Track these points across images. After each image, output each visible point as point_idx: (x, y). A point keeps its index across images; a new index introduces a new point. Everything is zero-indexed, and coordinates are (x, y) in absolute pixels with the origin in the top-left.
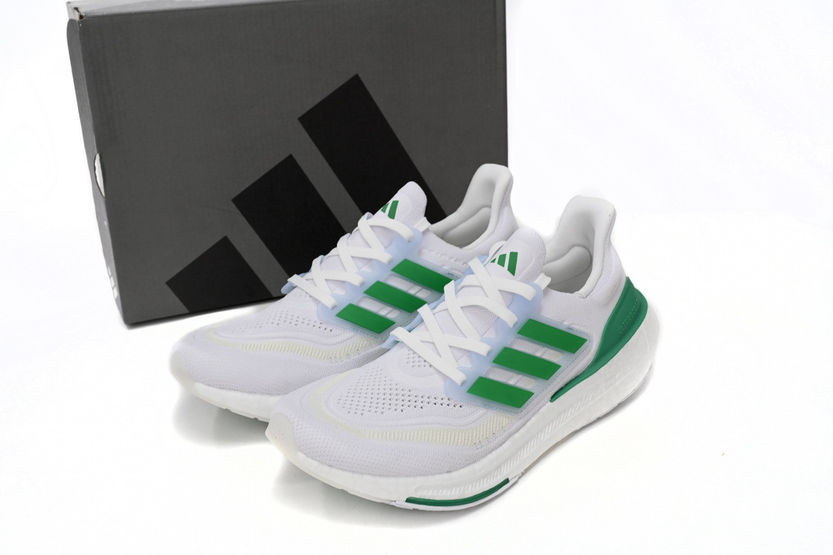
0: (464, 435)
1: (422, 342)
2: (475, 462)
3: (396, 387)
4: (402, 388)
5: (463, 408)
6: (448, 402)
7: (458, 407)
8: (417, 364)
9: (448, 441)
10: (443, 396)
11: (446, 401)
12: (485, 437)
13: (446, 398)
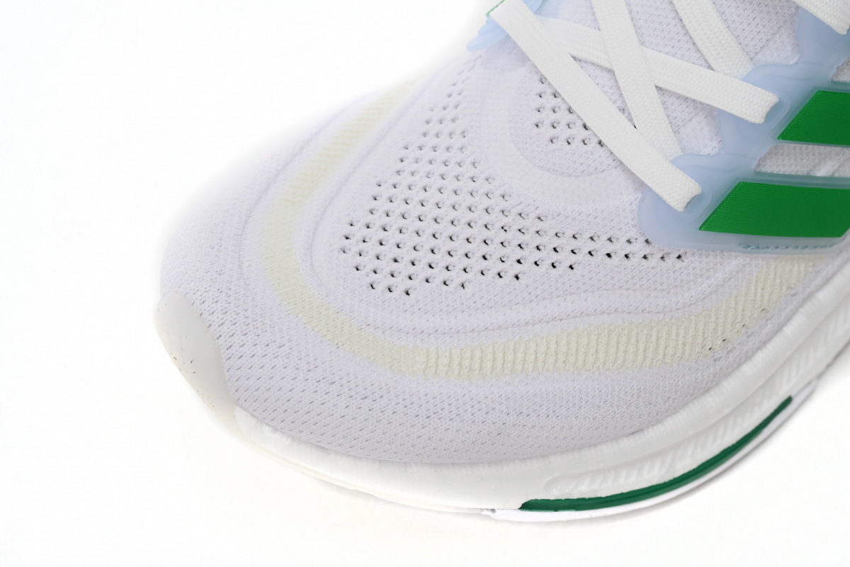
0: (682, 332)
1: (575, 58)
2: (707, 391)
3: (503, 204)
4: (519, 209)
5: (686, 260)
6: (647, 250)
7: (671, 259)
8: (563, 132)
9: (640, 359)
10: (632, 234)
11: (639, 248)
12: (738, 326)
13: (642, 239)
